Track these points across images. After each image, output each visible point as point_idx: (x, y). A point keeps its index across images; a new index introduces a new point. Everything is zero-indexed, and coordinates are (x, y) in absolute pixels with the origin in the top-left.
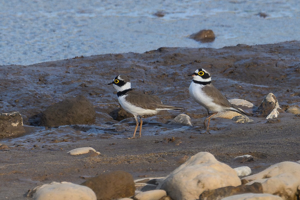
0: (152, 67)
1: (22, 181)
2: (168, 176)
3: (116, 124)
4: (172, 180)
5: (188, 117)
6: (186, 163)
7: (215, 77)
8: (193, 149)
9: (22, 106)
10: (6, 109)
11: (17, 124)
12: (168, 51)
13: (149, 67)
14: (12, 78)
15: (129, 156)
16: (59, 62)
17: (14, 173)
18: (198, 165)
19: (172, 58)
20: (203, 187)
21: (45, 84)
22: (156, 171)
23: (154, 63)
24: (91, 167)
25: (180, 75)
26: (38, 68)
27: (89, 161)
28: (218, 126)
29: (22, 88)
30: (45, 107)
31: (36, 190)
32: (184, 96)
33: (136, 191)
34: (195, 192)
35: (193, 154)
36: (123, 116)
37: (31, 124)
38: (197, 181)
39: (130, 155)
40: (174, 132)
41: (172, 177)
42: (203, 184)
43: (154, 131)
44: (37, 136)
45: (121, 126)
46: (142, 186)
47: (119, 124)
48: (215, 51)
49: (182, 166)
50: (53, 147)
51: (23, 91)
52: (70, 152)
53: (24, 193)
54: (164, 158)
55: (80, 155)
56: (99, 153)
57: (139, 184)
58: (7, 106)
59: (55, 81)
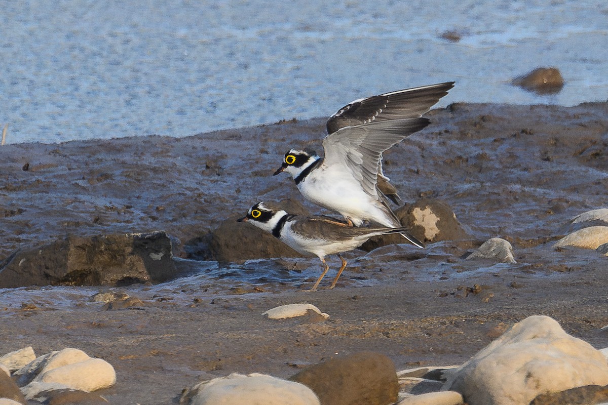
0: (435, 143)
1: (170, 371)
2: (466, 364)
3: (361, 258)
4: (473, 372)
5: (507, 245)
6: (503, 337)
7: (564, 163)
8: (517, 309)
9: (171, 219)
10: (138, 224)
11: (161, 255)
12: (467, 111)
13: (428, 142)
14: (150, 163)
15: (387, 323)
16: (246, 131)
17: (155, 355)
18: (526, 341)
19: (475, 125)
20: (537, 387)
21: (219, 175)
22: (442, 354)
23: (440, 134)
24: (311, 345)
25: (493, 160)
26: (205, 143)
27: (306, 331)
28: (569, 264)
29: (172, 182)
30: (218, 222)
31: (197, 390)
32: (499, 202)
33: (401, 394)
34: (521, 396)
35: (517, 320)
36: (375, 242)
37: (190, 256)
38: (525, 374)
39: (390, 319)
40: (479, 275)
41: (475, 366)
42: (538, 381)
43: (436, 273)
44: (200, 281)
45: (373, 261)
46: (414, 382)
47: (367, 258)
48: (563, 112)
49: (495, 344)
50: (234, 303)
51: (174, 189)
52: (267, 312)
53: (174, 396)
54: (457, 327)
55: (288, 318)
56: (326, 315)
57: (408, 380)
58: (141, 219)
59: (238, 168)
